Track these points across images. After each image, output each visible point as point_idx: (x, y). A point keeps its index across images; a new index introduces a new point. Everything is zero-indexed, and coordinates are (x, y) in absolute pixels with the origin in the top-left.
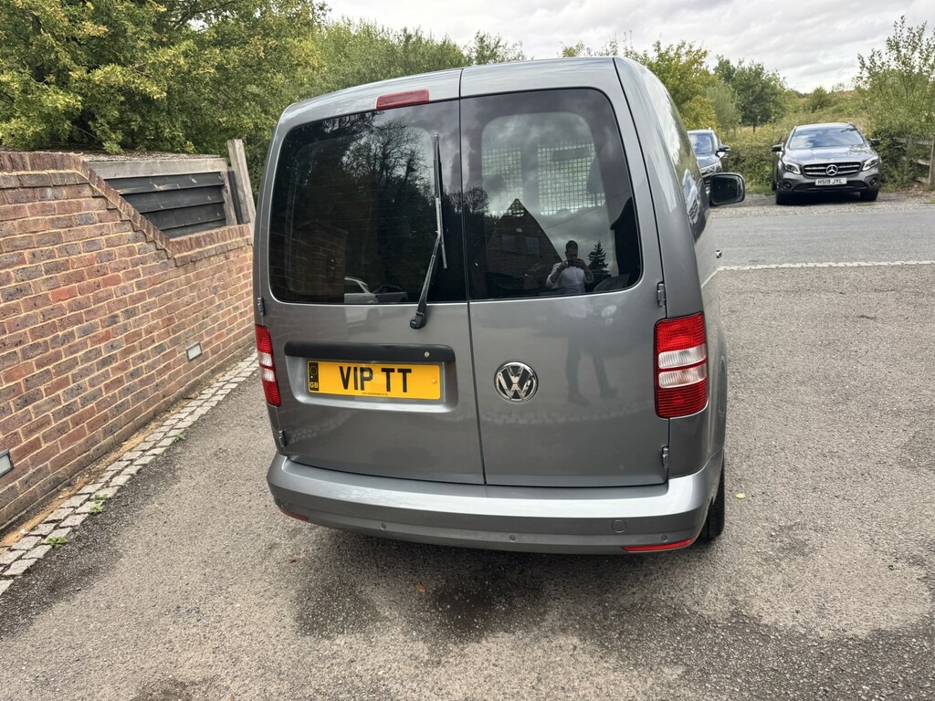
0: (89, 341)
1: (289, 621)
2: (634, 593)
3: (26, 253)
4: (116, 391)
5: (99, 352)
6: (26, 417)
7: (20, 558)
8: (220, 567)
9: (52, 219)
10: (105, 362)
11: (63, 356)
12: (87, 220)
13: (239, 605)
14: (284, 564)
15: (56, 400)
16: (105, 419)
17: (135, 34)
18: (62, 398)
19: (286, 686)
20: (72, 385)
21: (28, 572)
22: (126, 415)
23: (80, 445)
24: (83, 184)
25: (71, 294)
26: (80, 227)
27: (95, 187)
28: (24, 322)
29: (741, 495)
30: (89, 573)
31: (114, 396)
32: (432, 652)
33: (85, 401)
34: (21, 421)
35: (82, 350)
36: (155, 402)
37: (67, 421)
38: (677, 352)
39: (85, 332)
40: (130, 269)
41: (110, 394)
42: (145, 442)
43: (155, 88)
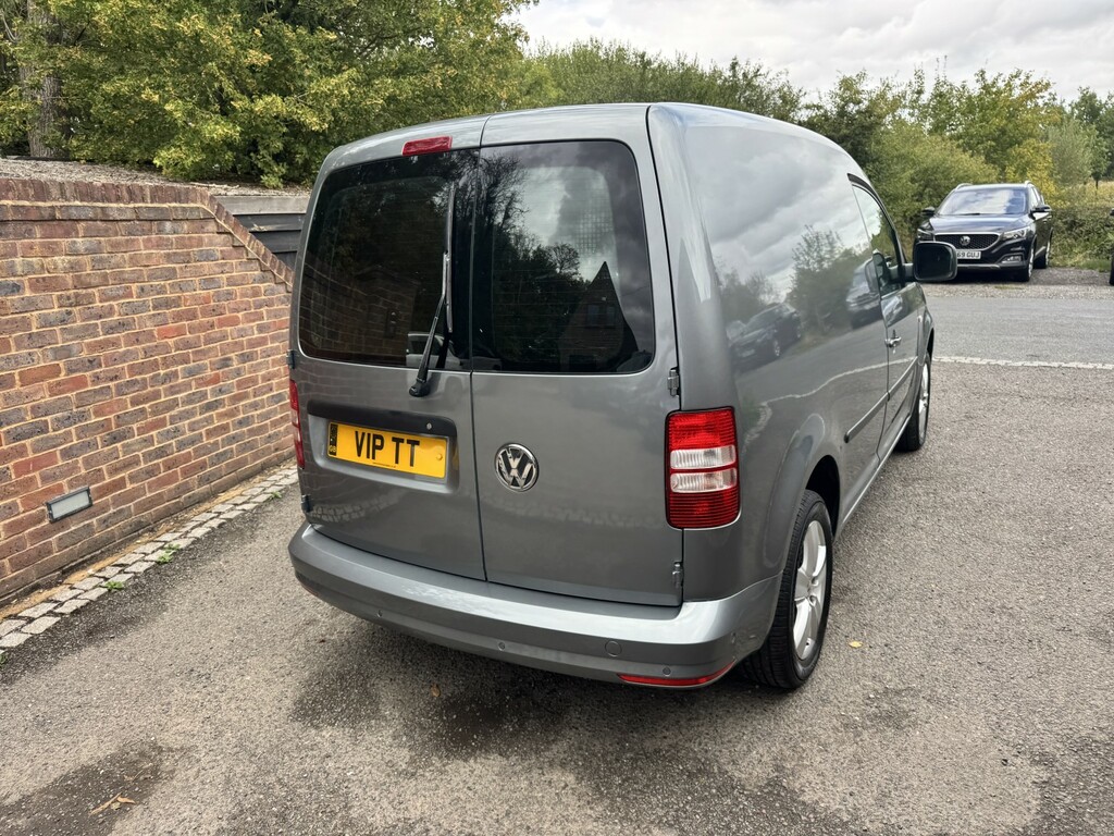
0: (193, 383)
1: (288, 703)
2: (665, 737)
3: (134, 287)
4: (219, 438)
5: (204, 395)
6: (113, 454)
7: (75, 597)
8: (250, 636)
9: (168, 254)
10: (210, 407)
11: (163, 395)
12: (208, 257)
13: (248, 678)
14: (313, 643)
15: (150, 441)
16: (203, 466)
17: (303, 62)
18: (155, 439)
19: (253, 768)
20: (169, 427)
21: (76, 612)
22: (227, 465)
23: (170, 491)
24: (208, 218)
25: (179, 331)
26: (199, 264)
27: (222, 223)
28: (124, 357)
29: (855, 644)
30: (131, 622)
31: (216, 443)
32: (412, 761)
33: (182, 445)
34: (106, 458)
35: (185, 391)
36: (264, 455)
37: (158, 464)
38: (701, 451)
39: (191, 373)
40: (253, 310)
41: (212, 441)
42: (241, 495)
43: (315, 119)
